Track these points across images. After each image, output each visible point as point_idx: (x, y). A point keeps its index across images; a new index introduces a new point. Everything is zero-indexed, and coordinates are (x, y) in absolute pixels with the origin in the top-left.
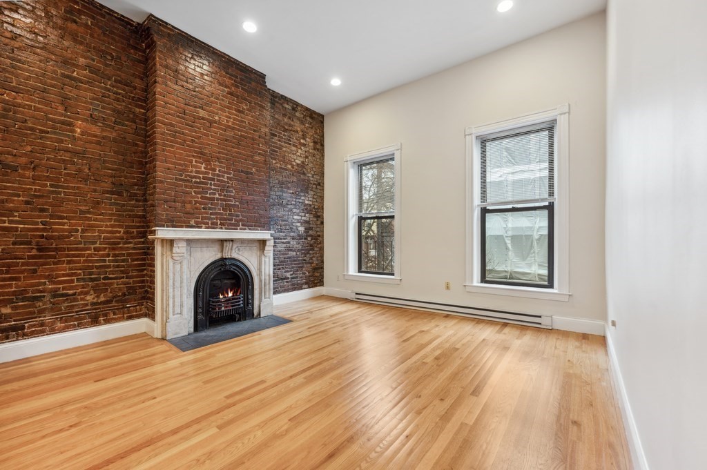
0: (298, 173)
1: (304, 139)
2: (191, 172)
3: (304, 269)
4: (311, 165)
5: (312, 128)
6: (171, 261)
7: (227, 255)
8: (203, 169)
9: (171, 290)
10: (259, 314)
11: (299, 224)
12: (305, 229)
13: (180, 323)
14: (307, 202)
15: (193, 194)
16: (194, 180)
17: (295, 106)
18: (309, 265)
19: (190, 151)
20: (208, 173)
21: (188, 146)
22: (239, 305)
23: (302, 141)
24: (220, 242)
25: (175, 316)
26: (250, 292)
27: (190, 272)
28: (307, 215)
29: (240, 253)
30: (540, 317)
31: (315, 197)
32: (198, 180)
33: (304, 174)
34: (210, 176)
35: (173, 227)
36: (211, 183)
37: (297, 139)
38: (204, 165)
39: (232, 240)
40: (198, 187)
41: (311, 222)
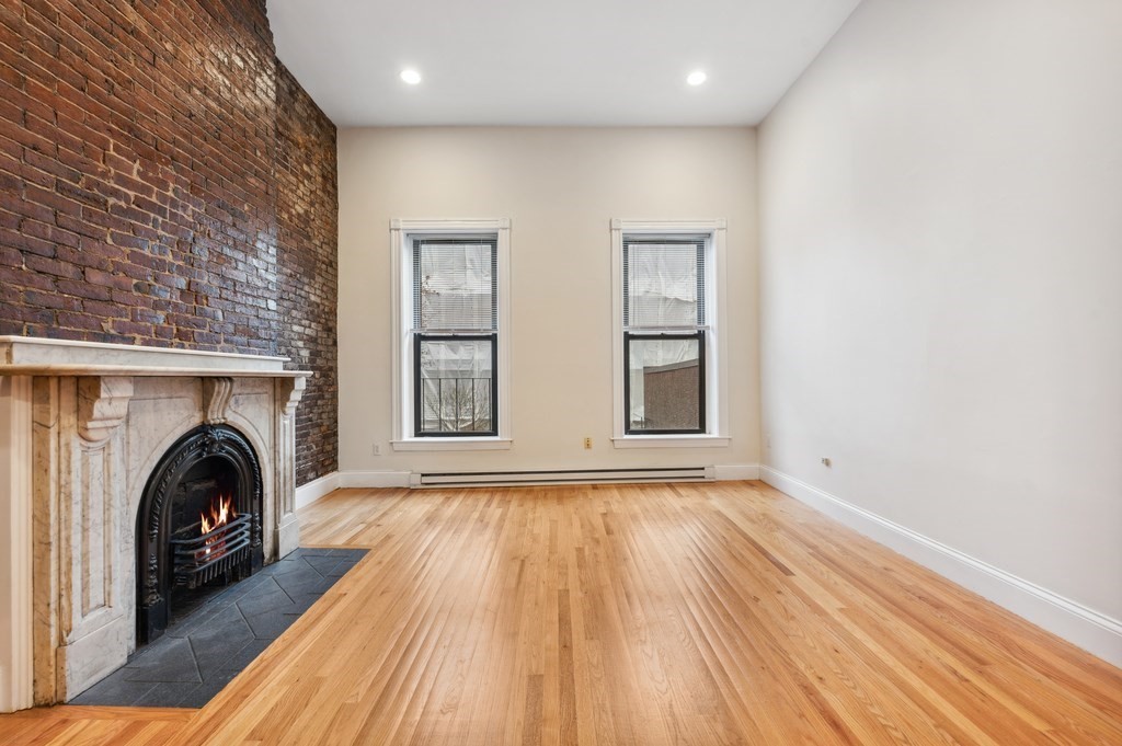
0: (299, 232)
1: (308, 164)
2: (104, 175)
3: (310, 439)
4: (318, 222)
5: (320, 145)
6: (76, 443)
7: (215, 417)
8: (135, 177)
9: (76, 539)
10: (275, 552)
11: (300, 344)
12: (311, 353)
13: (107, 632)
14: (313, 298)
15: (109, 241)
16: (112, 201)
17: (294, 88)
18: (316, 430)
19: (99, 112)
20: (149, 191)
21: (95, 94)
22: (243, 541)
23: (306, 168)
24: (199, 382)
25: (90, 617)
26: (256, 502)
27: (128, 471)
28: (313, 325)
29: (240, 410)
30: (703, 469)
31: (325, 289)
32: (123, 204)
33: (309, 238)
34: (154, 199)
35: (49, 336)
36: (155, 220)
37: (297, 161)
38: (137, 166)
39: (229, 379)
40: (119, 224)
41: (319, 340)
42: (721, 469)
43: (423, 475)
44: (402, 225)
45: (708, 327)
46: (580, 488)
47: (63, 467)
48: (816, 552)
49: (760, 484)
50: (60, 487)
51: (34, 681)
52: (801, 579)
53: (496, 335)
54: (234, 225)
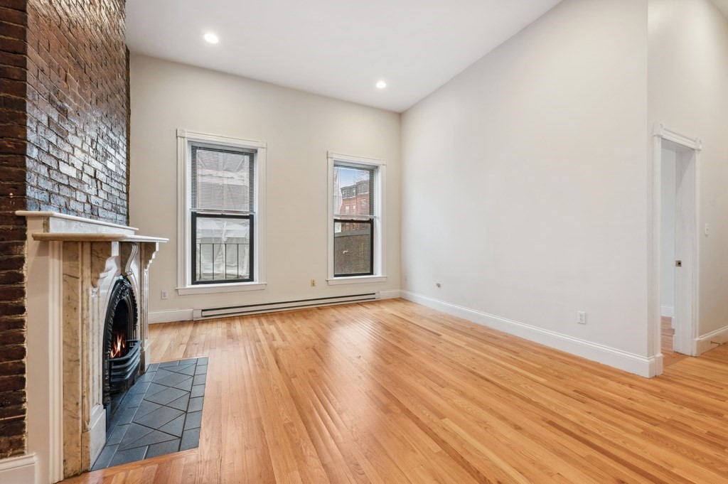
42: (383, 293)
43: (203, 310)
44: (186, 135)
45: (376, 217)
46: (311, 310)
47: (85, 306)
48: (444, 326)
49: (400, 299)
50: (83, 320)
51: (64, 461)
52: (445, 336)
53: (253, 216)
54: (111, 130)
